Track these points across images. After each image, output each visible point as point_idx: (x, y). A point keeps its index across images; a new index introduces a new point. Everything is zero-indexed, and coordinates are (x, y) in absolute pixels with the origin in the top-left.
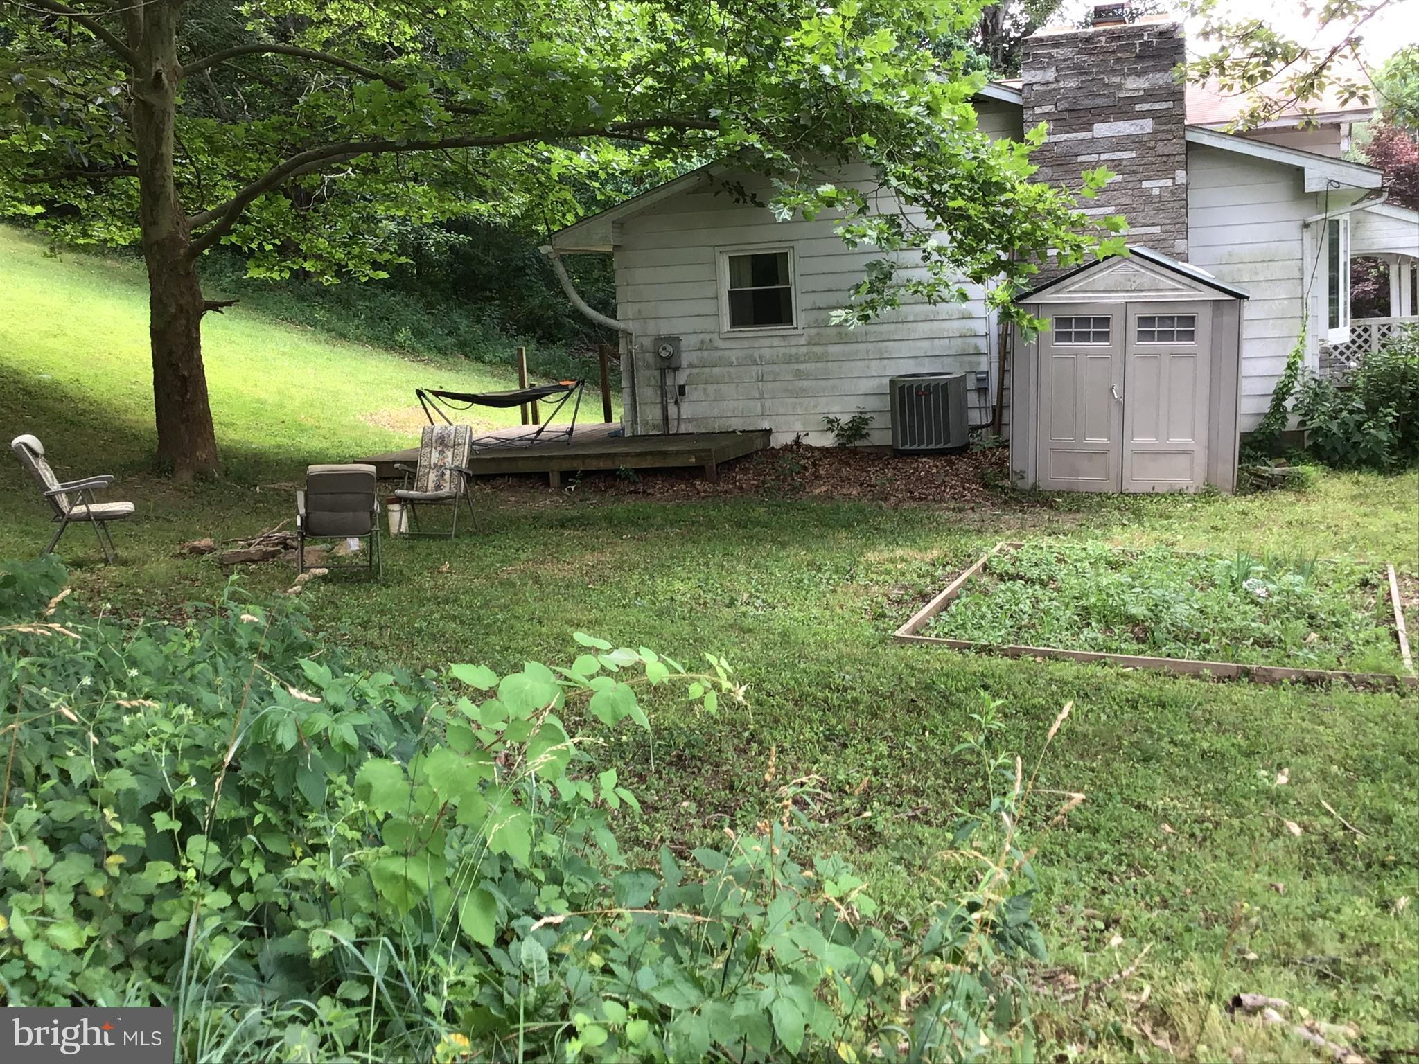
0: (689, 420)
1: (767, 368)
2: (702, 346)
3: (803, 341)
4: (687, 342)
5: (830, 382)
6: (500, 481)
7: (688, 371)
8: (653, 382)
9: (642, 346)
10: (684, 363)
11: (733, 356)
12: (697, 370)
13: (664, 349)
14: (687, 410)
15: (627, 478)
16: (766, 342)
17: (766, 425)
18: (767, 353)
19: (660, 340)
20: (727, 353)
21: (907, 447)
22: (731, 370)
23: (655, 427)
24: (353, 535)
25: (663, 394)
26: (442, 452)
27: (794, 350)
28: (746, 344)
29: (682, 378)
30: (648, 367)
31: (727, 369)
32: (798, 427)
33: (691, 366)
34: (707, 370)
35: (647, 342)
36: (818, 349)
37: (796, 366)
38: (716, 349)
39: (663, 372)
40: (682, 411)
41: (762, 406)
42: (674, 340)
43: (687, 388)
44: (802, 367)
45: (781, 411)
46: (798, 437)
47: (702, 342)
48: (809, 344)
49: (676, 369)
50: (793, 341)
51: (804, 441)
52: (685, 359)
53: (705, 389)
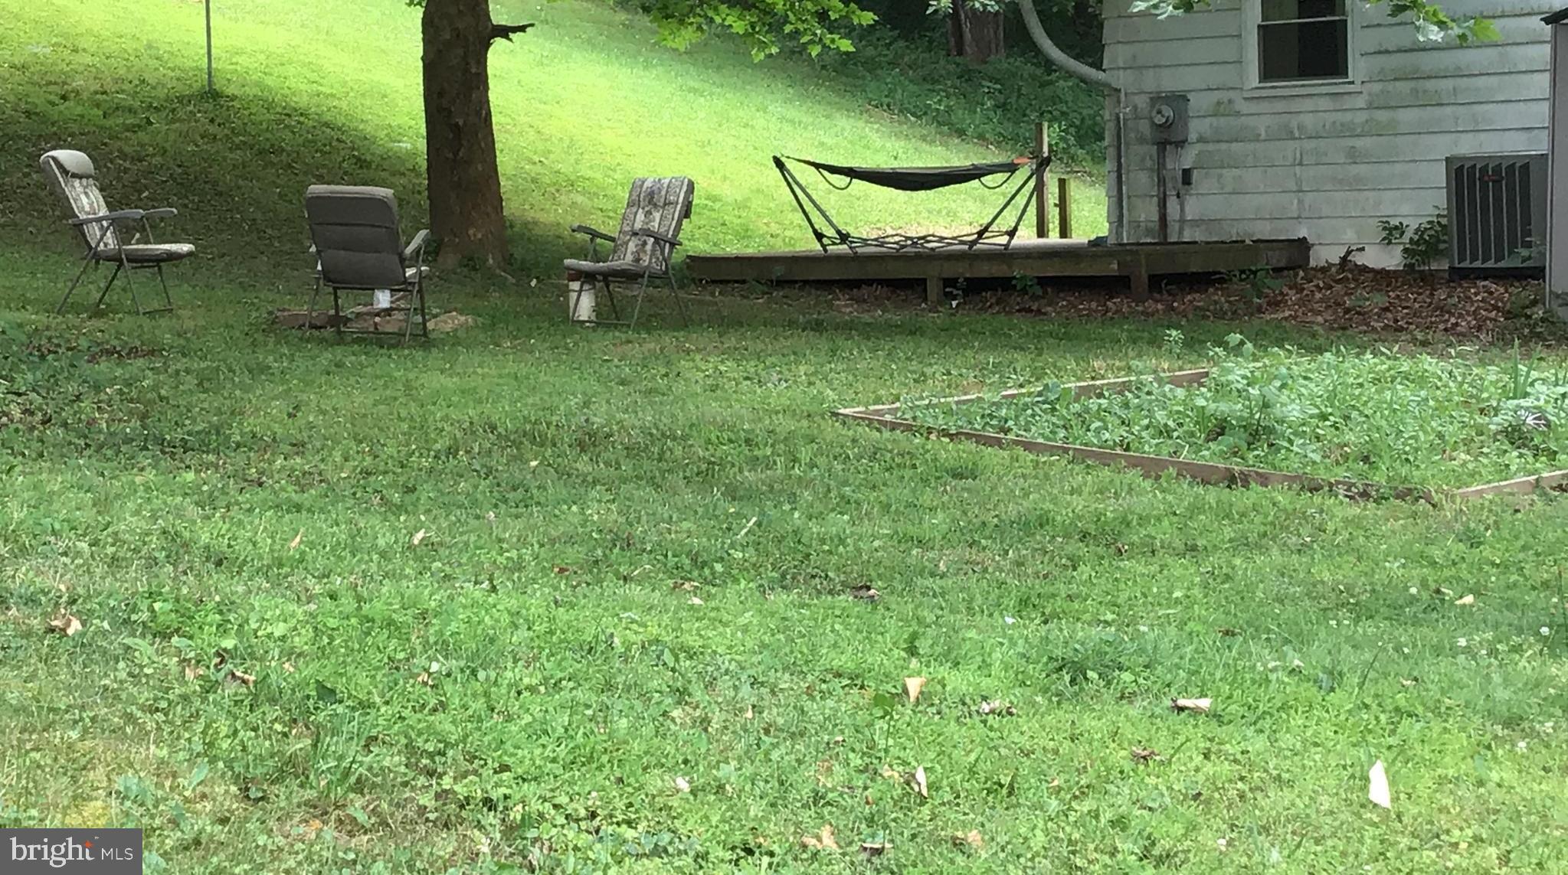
0: (1196, 223)
1: (1310, 144)
2: (1219, 110)
3: (1360, 102)
4: (1198, 103)
5: (1398, 168)
6: (865, 291)
7: (1199, 147)
8: (1148, 163)
9: (1135, 108)
10: (1193, 136)
11: (1262, 125)
12: (1211, 147)
13: (1159, 112)
14: (1193, 207)
15: (1024, 291)
16: (1308, 104)
17: (1302, 233)
18: (1308, 120)
19: (1158, 99)
20: (1251, 121)
21: (1466, 264)
22: (1258, 145)
23: (1149, 232)
24: (382, 288)
25: (1162, 182)
26: (648, 213)
27: (1348, 117)
28: (1280, 106)
29: (1188, 158)
30: (1142, 140)
31: (1250, 146)
32: (1350, 236)
33: (1201, 140)
34: (1224, 146)
35: (1142, 102)
36: (1382, 116)
37: (1351, 142)
38: (1238, 114)
39: (1162, 145)
40: (1187, 209)
41: (1300, 202)
42: (1179, 99)
43: (1195, 174)
44: (1359, 143)
45: (1325, 212)
46: (1349, 253)
47: (1219, 103)
48: (1370, 107)
49: (1181, 143)
50: (1349, 102)
51: (1359, 259)
52: (1196, 128)
53: (1220, 176)
